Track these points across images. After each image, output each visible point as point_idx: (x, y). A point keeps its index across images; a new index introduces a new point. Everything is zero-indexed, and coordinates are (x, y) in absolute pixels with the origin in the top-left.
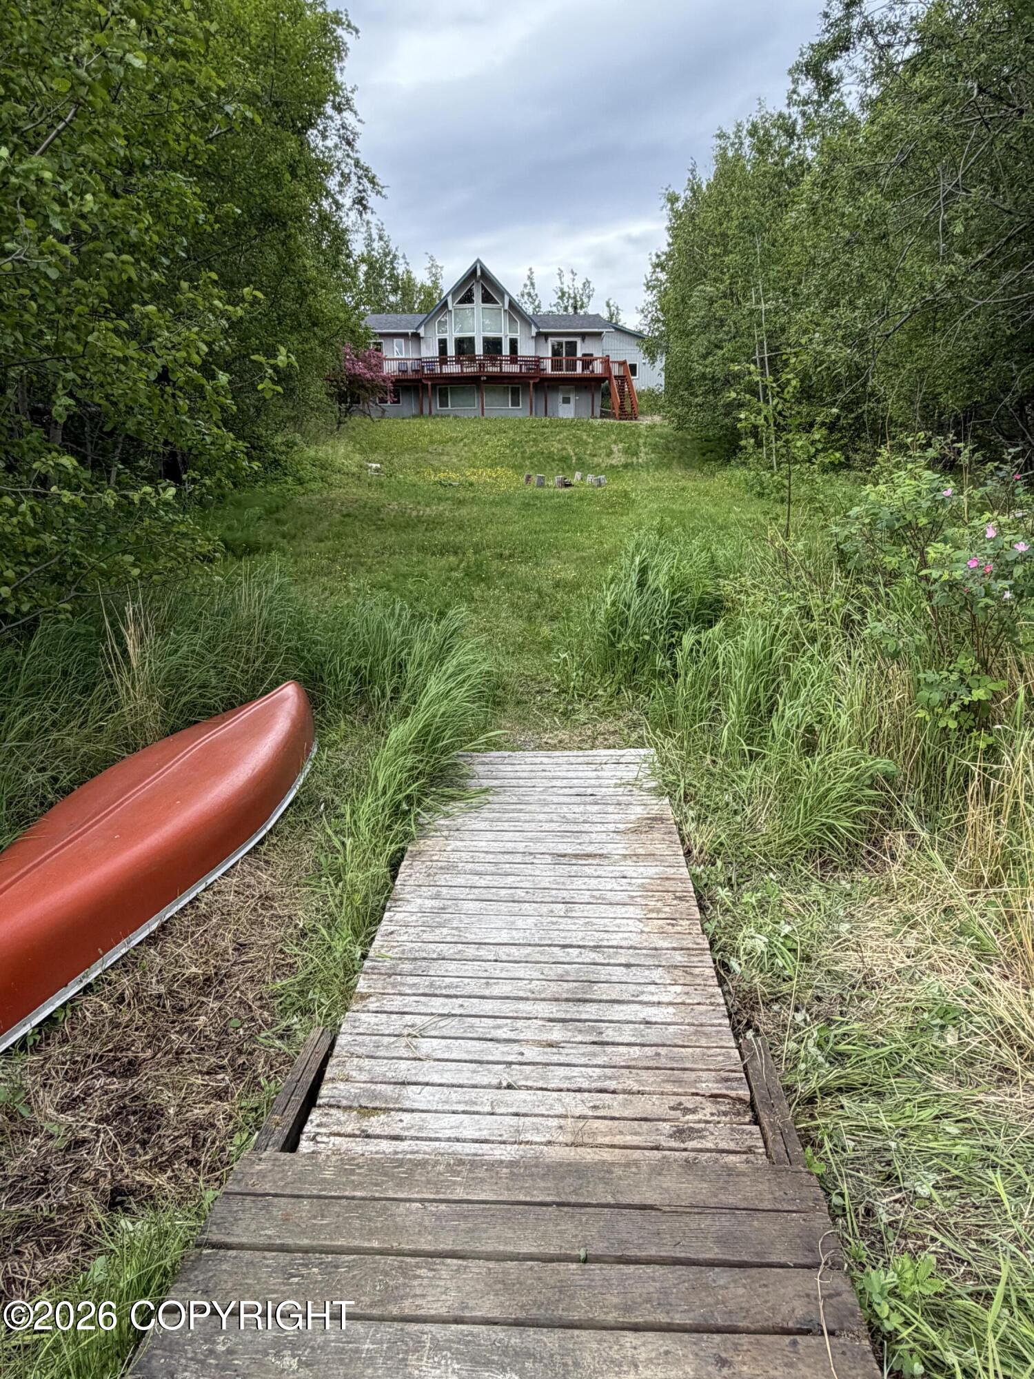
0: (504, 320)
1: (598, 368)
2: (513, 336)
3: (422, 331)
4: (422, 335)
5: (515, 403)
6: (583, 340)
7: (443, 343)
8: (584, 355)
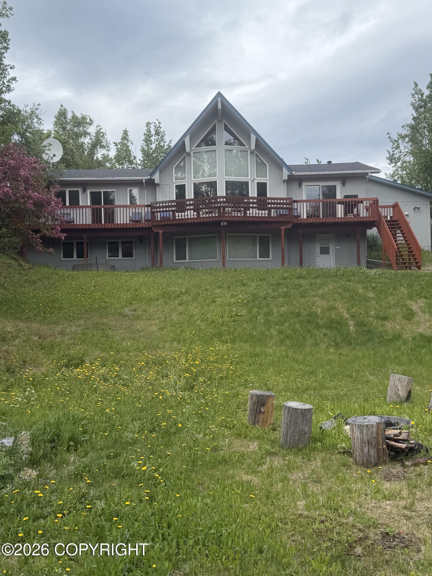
0: (250, 163)
2: (262, 180)
3: (156, 178)
4: (157, 181)
5: (265, 253)
6: (344, 184)
7: (181, 189)
8: (346, 197)
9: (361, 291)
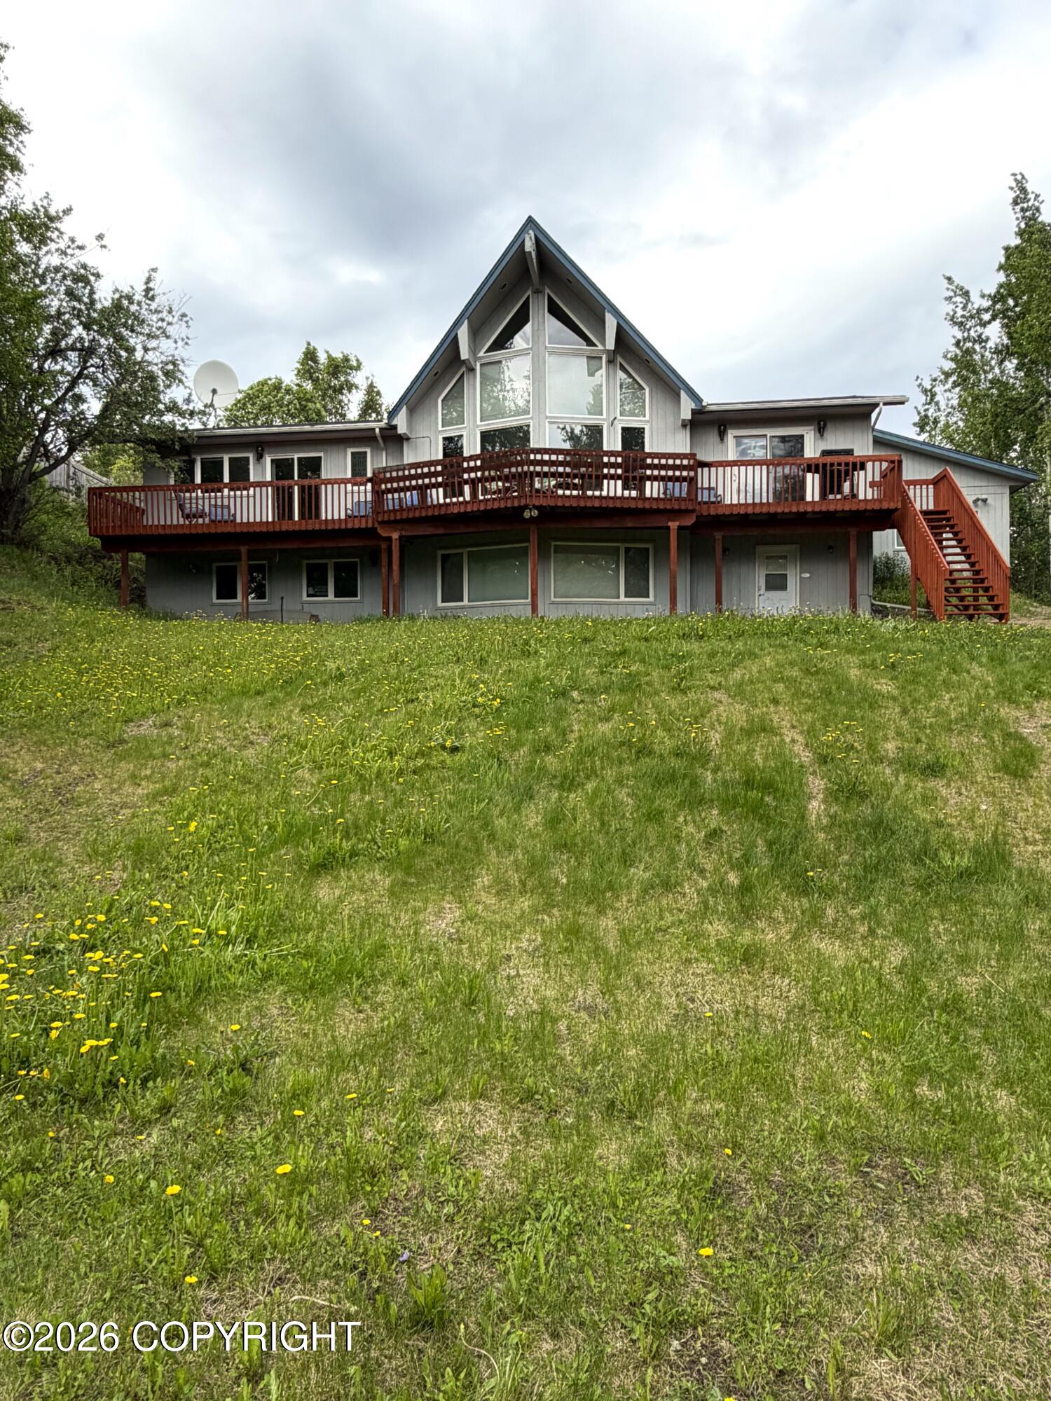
0: (607, 385)
1: (864, 487)
2: (634, 423)
3: (402, 423)
4: (402, 430)
5: (637, 587)
6: (821, 431)
8: (826, 453)
9: (854, 673)
